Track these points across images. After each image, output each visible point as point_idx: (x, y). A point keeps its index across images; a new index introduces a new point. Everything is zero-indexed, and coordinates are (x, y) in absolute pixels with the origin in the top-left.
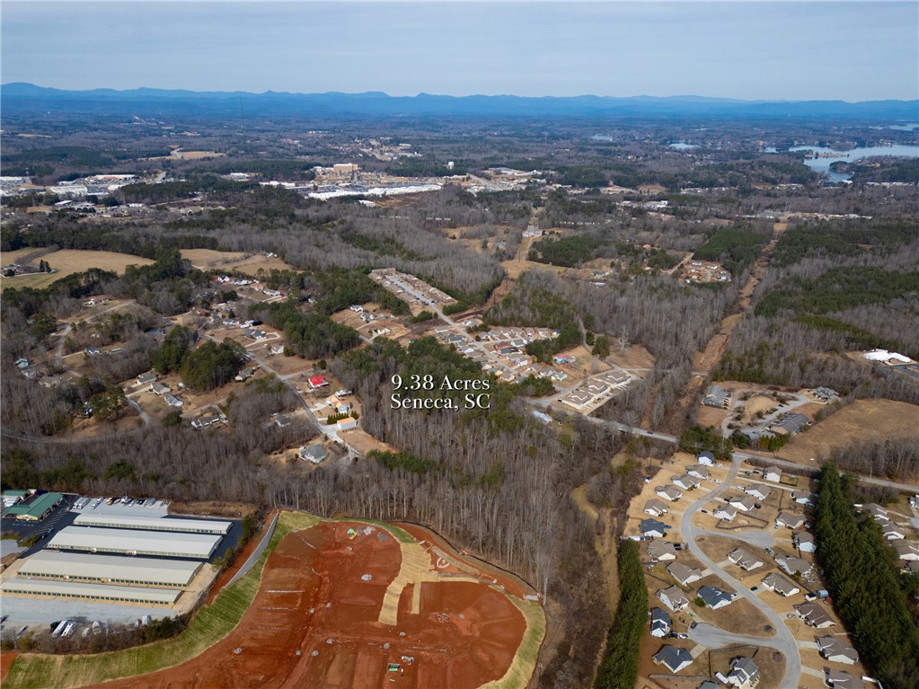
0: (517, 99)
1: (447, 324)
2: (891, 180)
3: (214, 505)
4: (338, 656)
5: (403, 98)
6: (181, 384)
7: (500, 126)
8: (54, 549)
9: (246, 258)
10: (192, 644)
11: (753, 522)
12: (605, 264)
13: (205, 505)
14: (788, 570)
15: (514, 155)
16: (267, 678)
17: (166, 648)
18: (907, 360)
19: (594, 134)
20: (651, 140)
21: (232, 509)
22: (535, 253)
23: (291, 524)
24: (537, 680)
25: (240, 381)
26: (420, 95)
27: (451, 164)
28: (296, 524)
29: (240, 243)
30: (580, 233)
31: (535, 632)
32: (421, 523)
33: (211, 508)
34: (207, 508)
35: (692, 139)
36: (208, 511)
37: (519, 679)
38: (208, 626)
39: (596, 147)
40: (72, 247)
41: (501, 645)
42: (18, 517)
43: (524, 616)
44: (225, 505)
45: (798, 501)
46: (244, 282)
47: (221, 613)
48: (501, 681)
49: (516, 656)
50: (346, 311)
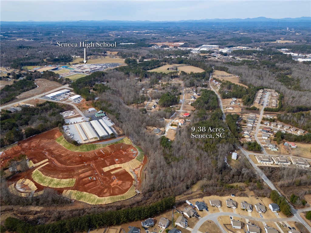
4: (88, 168)
10: (77, 149)
16: (75, 162)
17: (74, 147)
23: (125, 141)
28: (126, 142)
31: (123, 197)
37: (103, 201)
38: (83, 148)
40: (193, 65)
41: (112, 192)
43: (126, 192)
47: (87, 147)
48: (98, 197)
49: (109, 197)
50: (230, 99)
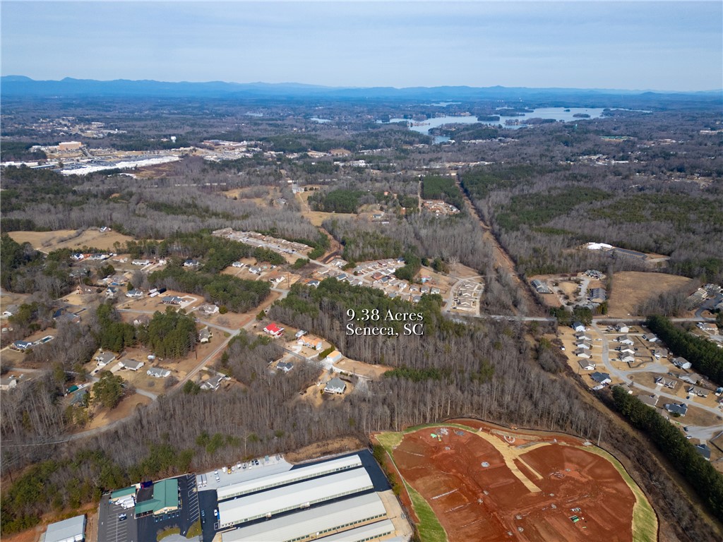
0: (158, 83)
1: (321, 266)
2: (475, 139)
3: (318, 446)
4: (536, 525)
5: (48, 82)
6: (151, 357)
7: (164, 105)
8: (229, 528)
9: (79, 235)
11: (644, 359)
12: (375, 208)
13: (312, 449)
14: (692, 382)
15: (210, 130)
18: (610, 246)
19: (246, 112)
20: (294, 116)
21: (336, 445)
22: (317, 205)
24: (648, 494)
25: (206, 342)
26: (66, 79)
27: (173, 138)
28: (390, 442)
29: (61, 221)
30: (334, 188)
32: (465, 416)
33: (319, 450)
34: (315, 451)
35: (322, 114)
36: (316, 453)
39: (267, 122)
41: (611, 480)
42: (156, 513)
43: (600, 456)
44: (328, 444)
45: (650, 340)
46: (103, 256)
47: (430, 526)
50: (229, 268)
